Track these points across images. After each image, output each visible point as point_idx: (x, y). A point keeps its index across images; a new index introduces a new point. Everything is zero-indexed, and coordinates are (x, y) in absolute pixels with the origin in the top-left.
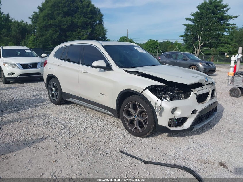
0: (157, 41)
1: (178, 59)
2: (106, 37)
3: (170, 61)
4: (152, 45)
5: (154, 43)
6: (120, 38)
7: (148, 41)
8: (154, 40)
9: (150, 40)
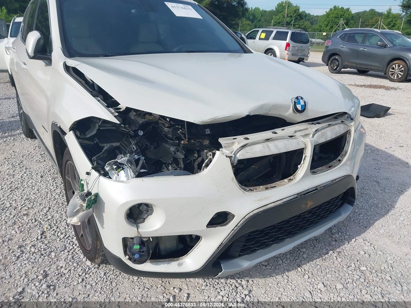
0: (348, 9)
1: (367, 44)
2: (246, 3)
3: (349, 49)
4: (338, 18)
5: (342, 13)
6: (278, 5)
7: (331, 10)
8: (342, 8)
9: (335, 7)
